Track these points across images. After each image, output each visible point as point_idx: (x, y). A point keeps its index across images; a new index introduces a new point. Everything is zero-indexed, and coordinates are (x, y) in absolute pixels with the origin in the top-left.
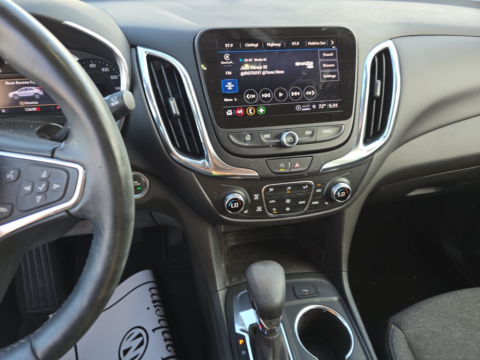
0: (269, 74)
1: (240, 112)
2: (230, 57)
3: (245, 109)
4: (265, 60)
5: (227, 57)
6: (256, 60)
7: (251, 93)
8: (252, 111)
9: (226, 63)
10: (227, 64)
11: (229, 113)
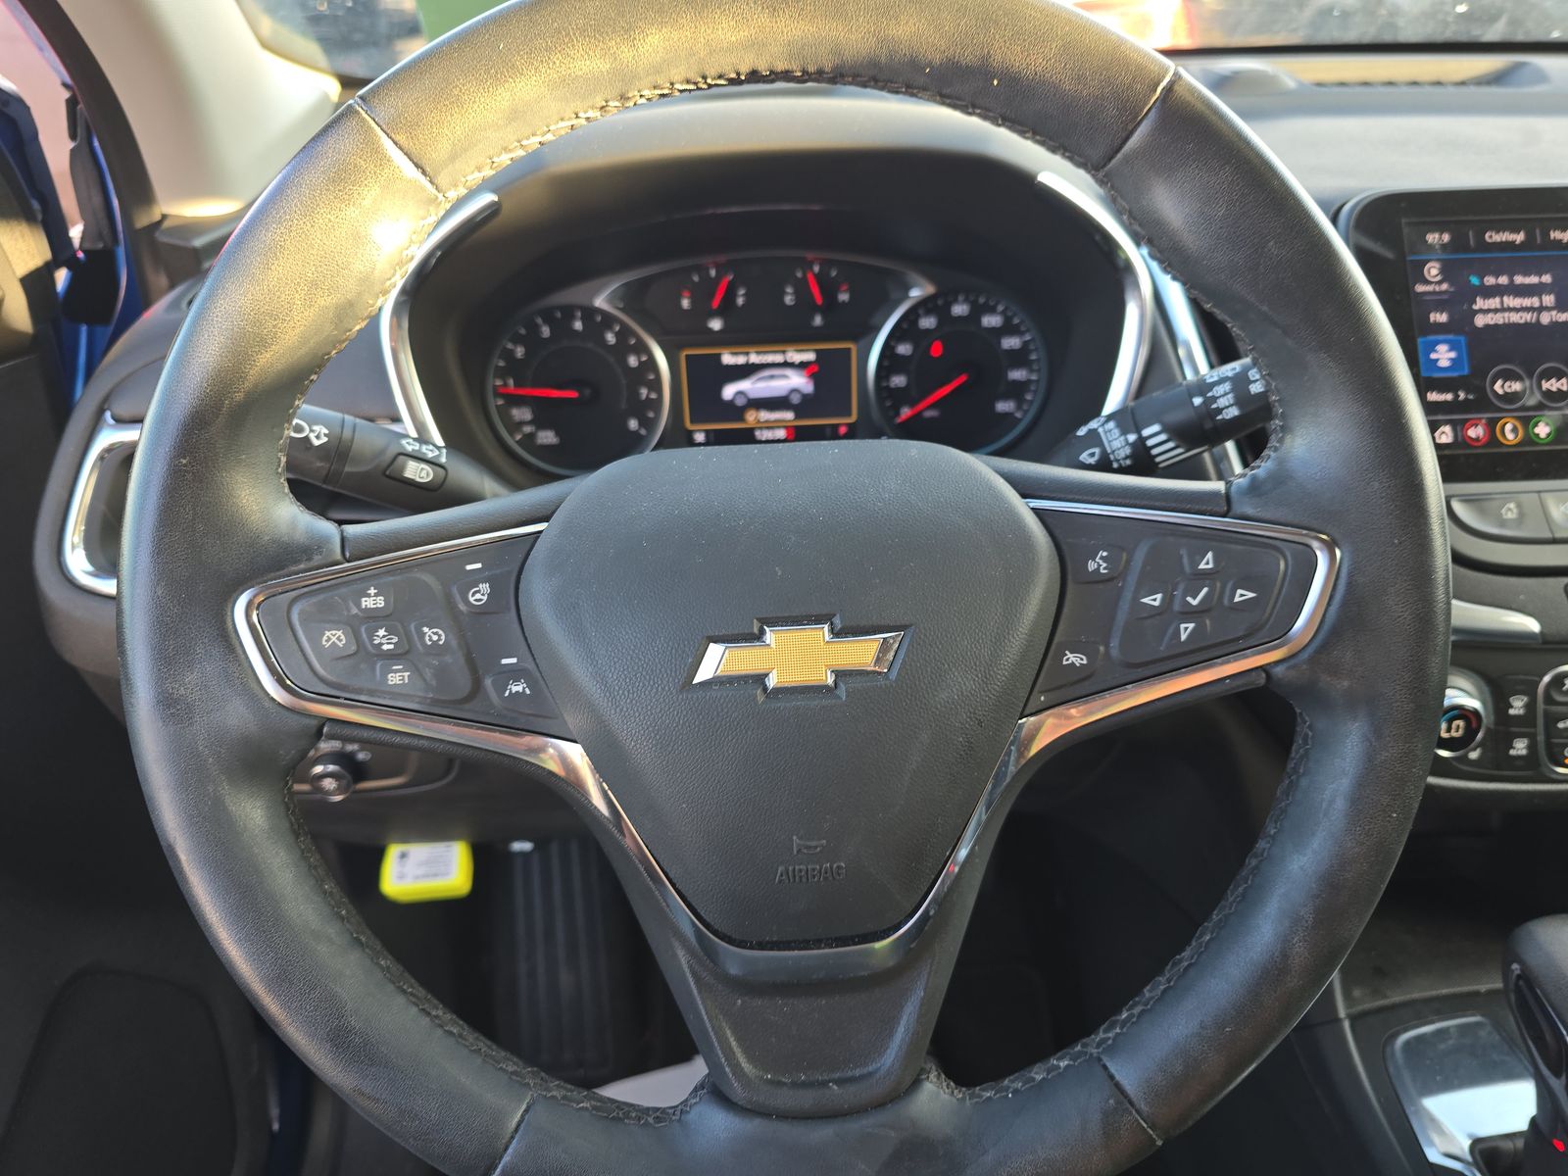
0: (1560, 320)
1: (1476, 432)
2: (1442, 271)
3: (1491, 425)
4: (1547, 278)
5: (1433, 270)
6: (1519, 279)
7: (1509, 376)
8: (1515, 430)
9: (1429, 288)
10: (1434, 293)
11: (1444, 436)
